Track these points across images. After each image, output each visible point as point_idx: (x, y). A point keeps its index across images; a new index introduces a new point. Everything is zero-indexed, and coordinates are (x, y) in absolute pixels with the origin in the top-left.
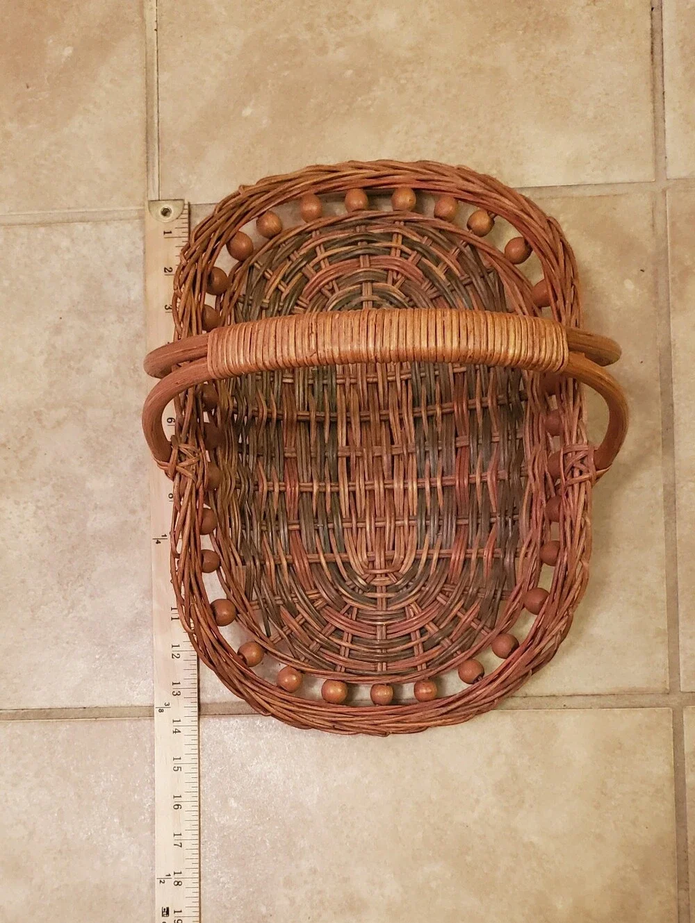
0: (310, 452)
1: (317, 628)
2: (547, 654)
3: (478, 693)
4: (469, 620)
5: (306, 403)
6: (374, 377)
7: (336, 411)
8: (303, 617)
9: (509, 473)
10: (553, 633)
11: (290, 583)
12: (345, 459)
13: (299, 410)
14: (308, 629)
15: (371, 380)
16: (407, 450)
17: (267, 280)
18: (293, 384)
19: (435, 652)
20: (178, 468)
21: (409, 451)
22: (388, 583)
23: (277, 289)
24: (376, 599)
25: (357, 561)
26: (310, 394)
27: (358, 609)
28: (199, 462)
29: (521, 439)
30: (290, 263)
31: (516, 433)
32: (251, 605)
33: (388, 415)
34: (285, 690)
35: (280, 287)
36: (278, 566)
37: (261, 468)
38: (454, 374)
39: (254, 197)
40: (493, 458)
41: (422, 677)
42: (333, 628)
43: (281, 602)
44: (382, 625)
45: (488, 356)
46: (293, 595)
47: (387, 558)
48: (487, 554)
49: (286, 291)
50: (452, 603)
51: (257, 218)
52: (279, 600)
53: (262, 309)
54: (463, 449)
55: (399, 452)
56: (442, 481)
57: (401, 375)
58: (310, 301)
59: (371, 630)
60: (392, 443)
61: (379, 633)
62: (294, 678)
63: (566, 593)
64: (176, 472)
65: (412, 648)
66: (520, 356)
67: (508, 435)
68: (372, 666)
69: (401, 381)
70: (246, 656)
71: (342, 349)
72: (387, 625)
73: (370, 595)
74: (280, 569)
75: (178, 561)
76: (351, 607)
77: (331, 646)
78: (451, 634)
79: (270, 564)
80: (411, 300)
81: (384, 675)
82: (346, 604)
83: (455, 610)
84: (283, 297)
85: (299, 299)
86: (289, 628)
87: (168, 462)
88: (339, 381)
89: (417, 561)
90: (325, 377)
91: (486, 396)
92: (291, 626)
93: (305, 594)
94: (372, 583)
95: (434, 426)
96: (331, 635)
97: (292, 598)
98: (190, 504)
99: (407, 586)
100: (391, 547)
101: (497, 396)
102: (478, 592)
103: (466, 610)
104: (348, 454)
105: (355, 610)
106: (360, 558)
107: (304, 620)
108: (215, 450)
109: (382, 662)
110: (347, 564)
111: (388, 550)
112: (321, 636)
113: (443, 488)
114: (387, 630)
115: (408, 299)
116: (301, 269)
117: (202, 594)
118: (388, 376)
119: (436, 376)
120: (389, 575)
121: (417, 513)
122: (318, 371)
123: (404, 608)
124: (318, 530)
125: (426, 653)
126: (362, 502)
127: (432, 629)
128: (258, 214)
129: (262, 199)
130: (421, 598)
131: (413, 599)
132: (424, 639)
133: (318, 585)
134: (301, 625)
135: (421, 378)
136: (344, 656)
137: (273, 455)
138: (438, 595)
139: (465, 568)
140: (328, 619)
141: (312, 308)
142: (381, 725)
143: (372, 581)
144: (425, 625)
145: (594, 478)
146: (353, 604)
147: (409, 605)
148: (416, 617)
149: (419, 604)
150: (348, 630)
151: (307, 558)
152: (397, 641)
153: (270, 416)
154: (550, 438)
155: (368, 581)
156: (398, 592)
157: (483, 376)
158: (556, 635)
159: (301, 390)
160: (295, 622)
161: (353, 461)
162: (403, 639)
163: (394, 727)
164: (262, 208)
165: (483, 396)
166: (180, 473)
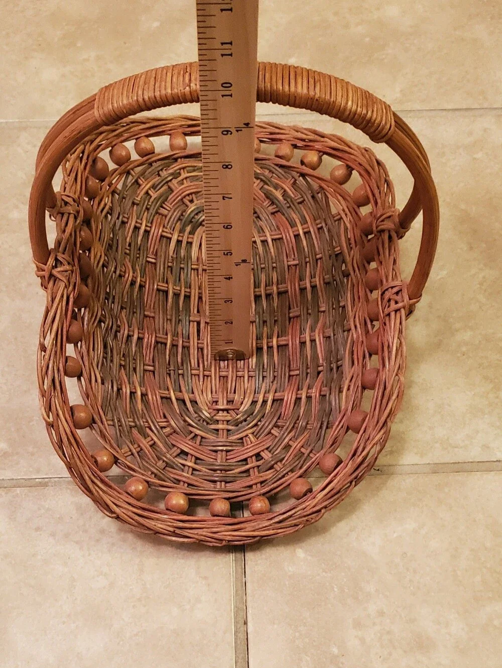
0: (167, 315)
1: (164, 450)
2: (369, 461)
3: (308, 504)
4: (299, 445)
5: (165, 279)
7: (190, 288)
8: (152, 440)
9: (334, 330)
10: (374, 442)
11: (142, 410)
12: (195, 323)
13: (159, 281)
14: (156, 450)
17: (140, 185)
18: (155, 264)
19: (269, 474)
20: (54, 273)
22: (229, 418)
23: (147, 193)
24: (217, 430)
25: (204, 399)
26: (169, 272)
27: (202, 437)
28: (72, 272)
29: (344, 307)
30: (158, 178)
31: (339, 302)
32: (107, 420)
35: (150, 192)
36: (133, 393)
37: (124, 316)
38: (289, 266)
39: (134, 124)
40: (320, 321)
41: (258, 493)
42: (179, 451)
43: (133, 424)
44: (222, 451)
46: (145, 420)
47: (229, 400)
48: (314, 393)
49: (154, 195)
50: (283, 434)
51: (135, 140)
52: (131, 422)
53: (133, 204)
54: (295, 318)
56: (277, 341)
58: (174, 206)
59: (212, 455)
61: (219, 456)
62: (141, 488)
63: (385, 405)
64: (51, 274)
65: (247, 471)
67: (333, 304)
68: (212, 485)
70: (99, 459)
72: (227, 451)
73: (213, 427)
74: (135, 398)
76: (196, 435)
77: (177, 465)
78: (283, 459)
79: (126, 390)
80: (255, 213)
81: (222, 491)
82: (191, 432)
83: (286, 440)
84: (151, 200)
85: (164, 203)
86: (139, 446)
87: (46, 264)
88: (194, 267)
89: (254, 402)
90: (182, 262)
91: (315, 277)
92: (141, 445)
93: (156, 421)
94: (215, 417)
95: (272, 302)
96: (176, 457)
97: (143, 422)
98: (61, 304)
99: (245, 420)
100: (233, 391)
101: (323, 277)
102: (307, 424)
103: (296, 439)
104: (198, 319)
105: (199, 438)
106: (205, 396)
107: (152, 442)
109: (221, 482)
110: (194, 402)
111: (230, 393)
112: (168, 456)
113: (278, 346)
114: (227, 456)
116: (167, 182)
119: (273, 268)
120: (230, 411)
121: (256, 366)
122: (177, 257)
123: (242, 439)
124: (170, 375)
125: (261, 475)
126: (208, 355)
127: (266, 455)
128: (136, 137)
130: (258, 430)
131: (251, 431)
132: (259, 463)
133: (167, 415)
134: (151, 446)
135: (262, 268)
136: (188, 473)
137: (135, 310)
138: (272, 428)
139: (296, 406)
140: (174, 443)
141: (174, 211)
142: (218, 534)
143: (215, 415)
144: (260, 452)
145: (407, 307)
146: (198, 432)
147: (247, 436)
148: (253, 444)
149: (255, 436)
150: (191, 452)
151: (159, 392)
152: (234, 464)
153: (134, 279)
154: (369, 293)
155: (212, 415)
156: (237, 426)
157: (312, 264)
158: (377, 444)
159: (162, 268)
160: (144, 442)
161: (202, 325)
162: (240, 463)
163: (229, 535)
164: (140, 133)
165: (312, 278)
166: (55, 277)
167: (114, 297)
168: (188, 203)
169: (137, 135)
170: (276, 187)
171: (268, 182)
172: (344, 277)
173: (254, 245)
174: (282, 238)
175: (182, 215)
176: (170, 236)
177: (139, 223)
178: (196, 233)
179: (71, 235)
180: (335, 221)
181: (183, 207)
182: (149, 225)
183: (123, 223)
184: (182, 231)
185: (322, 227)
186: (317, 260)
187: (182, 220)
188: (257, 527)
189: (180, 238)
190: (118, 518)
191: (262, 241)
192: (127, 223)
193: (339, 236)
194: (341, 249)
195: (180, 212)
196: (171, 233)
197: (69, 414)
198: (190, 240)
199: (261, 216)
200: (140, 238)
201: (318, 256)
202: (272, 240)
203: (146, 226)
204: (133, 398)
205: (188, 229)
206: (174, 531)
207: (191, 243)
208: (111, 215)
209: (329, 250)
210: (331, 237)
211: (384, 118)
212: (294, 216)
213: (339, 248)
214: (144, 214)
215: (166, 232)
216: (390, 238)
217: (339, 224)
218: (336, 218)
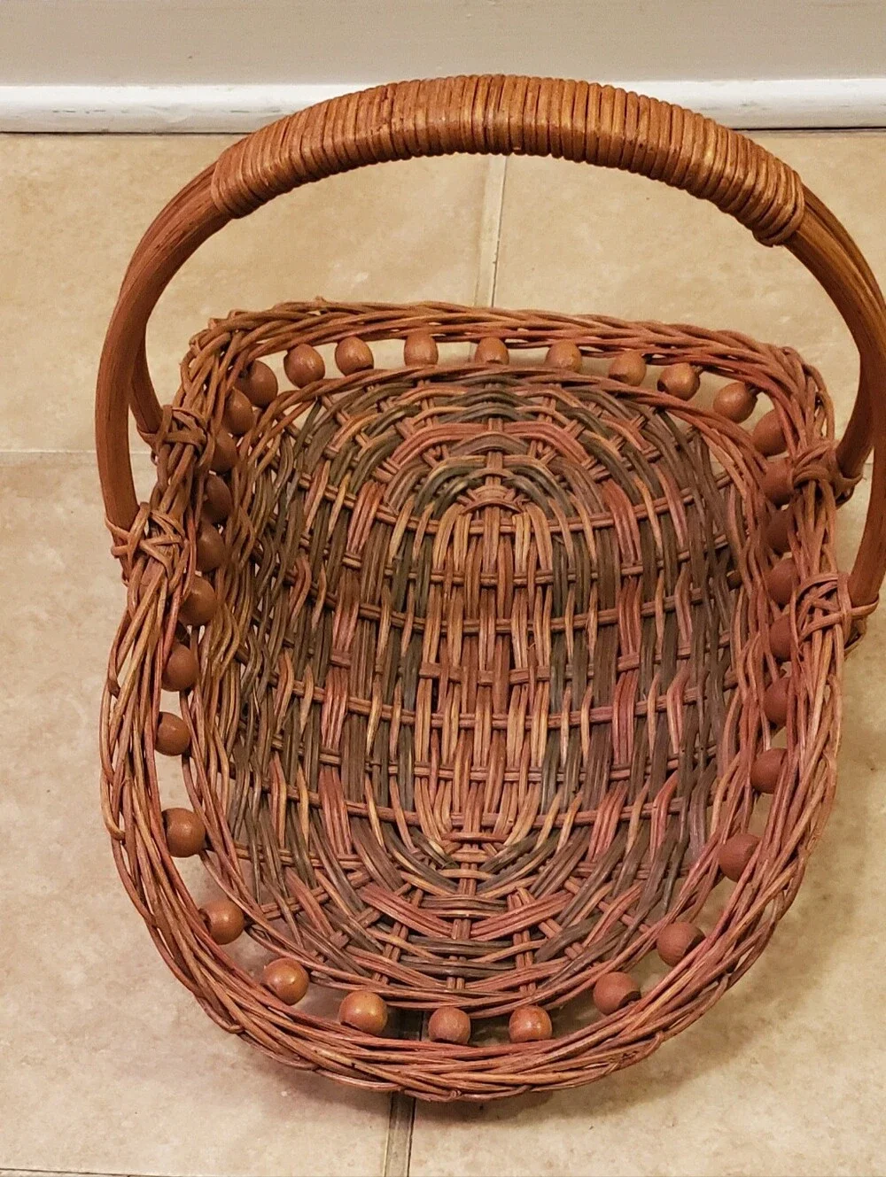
0: (375, 664)
1: (346, 912)
2: (761, 932)
3: (628, 1021)
4: (618, 910)
5: (378, 597)
6: (493, 578)
7: (425, 616)
8: (325, 892)
9: (704, 688)
10: (769, 892)
11: (310, 836)
12: (430, 681)
13: (365, 601)
14: (330, 911)
15: (486, 581)
16: (536, 673)
17: (340, 426)
18: (358, 570)
19: (555, 967)
20: (145, 545)
21: (539, 676)
22: (482, 858)
23: (354, 441)
24: (456, 880)
25: (434, 822)
26: (386, 587)
27: (426, 893)
28: (181, 549)
29: (727, 647)
30: (376, 415)
31: (718, 637)
32: (236, 847)
33: (509, 625)
34: (273, 993)
35: (359, 438)
36: (292, 803)
37: (288, 662)
38: (623, 578)
39: (335, 314)
40: (679, 675)
41: (529, 1000)
42: (376, 916)
43: (288, 859)
44: (462, 918)
46: (312, 854)
47: (484, 823)
48: (657, 809)
49: (366, 443)
50: (588, 889)
51: (337, 342)
52: (286, 855)
53: (325, 457)
54: (629, 672)
55: (524, 677)
56: (590, 714)
57: (536, 576)
58: (404, 466)
59: (442, 927)
60: (512, 666)
61: (456, 930)
62: (293, 978)
64: (139, 552)
65: (511, 959)
67: (706, 642)
68: (438, 984)
69: (536, 586)
72: (474, 920)
73: (447, 873)
74: (296, 811)
75: (116, 701)
76: (414, 888)
77: (369, 942)
78: (586, 936)
79: (280, 796)
80: (563, 479)
81: (456, 995)
82: (404, 882)
83: (594, 901)
84: (363, 451)
85: (385, 461)
86: (298, 902)
87: (129, 531)
88: (435, 578)
89: (535, 830)
90: (414, 569)
91: (672, 594)
92: (302, 899)
93: (335, 857)
95: (584, 642)
96: (369, 926)
97: (310, 858)
98: (153, 606)
99: (513, 862)
100: (494, 808)
101: (690, 592)
102: (639, 869)
103: (615, 898)
104: (437, 674)
105: (418, 894)
106: (437, 816)
107: (325, 896)
109: (456, 977)
110: (414, 827)
111: (489, 811)
112: (355, 924)
113: (591, 725)
114: (471, 929)
115: (558, 477)
116: (394, 422)
118: (514, 578)
119: (592, 581)
120: (484, 845)
121: (543, 763)
122: (403, 560)
123: (504, 897)
124: (371, 775)
125: (537, 965)
126: (451, 742)
127: (551, 929)
128: (339, 337)
130: (538, 882)
131: (524, 882)
132: (535, 944)
133: (358, 847)
134: (322, 904)
135: (570, 582)
136: (390, 958)
137: (311, 651)
138: (568, 878)
139: (618, 836)
140: (369, 900)
141: (405, 474)
142: (443, 1075)
143: (454, 852)
144: (538, 923)
145: (847, 621)
146: (417, 882)
147: (513, 892)
148: (525, 907)
149: (533, 894)
150: (401, 919)
151: (345, 803)
152: (486, 944)
153: (314, 592)
154: (775, 609)
155: (448, 851)
156: (497, 873)
157: (669, 573)
158: (775, 898)
159: (372, 579)
160: (308, 894)
161: (443, 685)
162: (497, 944)
163: (465, 1080)
164: (346, 331)
165: (667, 596)
166: (146, 554)
167: (271, 622)
168: (433, 462)
169: (340, 332)
170: (609, 433)
171: (591, 423)
172: (730, 589)
173: (557, 538)
174: (613, 526)
175: (418, 482)
176: (392, 519)
177: (331, 492)
178: (445, 516)
179: (184, 481)
180: (720, 488)
181: (423, 468)
182: (353, 498)
183: (301, 490)
184: (417, 512)
185: (692, 502)
186: (680, 564)
187: (417, 492)
188: (522, 1066)
189: (412, 526)
190: (242, 1033)
191: (575, 533)
192: (309, 490)
193: (724, 514)
194: (727, 540)
195: (414, 477)
196: (394, 516)
197: (157, 821)
198: (431, 529)
199: (574, 485)
200: (333, 520)
201: (682, 556)
202: (594, 529)
203: (346, 498)
204: (293, 809)
206: (353, 1064)
207: (433, 536)
208: (276, 471)
209: (703, 543)
210: (711, 518)
212: (639, 483)
213: (723, 537)
214: (343, 477)
215: (385, 513)
216: (819, 495)
217: (727, 493)
218: (720, 483)
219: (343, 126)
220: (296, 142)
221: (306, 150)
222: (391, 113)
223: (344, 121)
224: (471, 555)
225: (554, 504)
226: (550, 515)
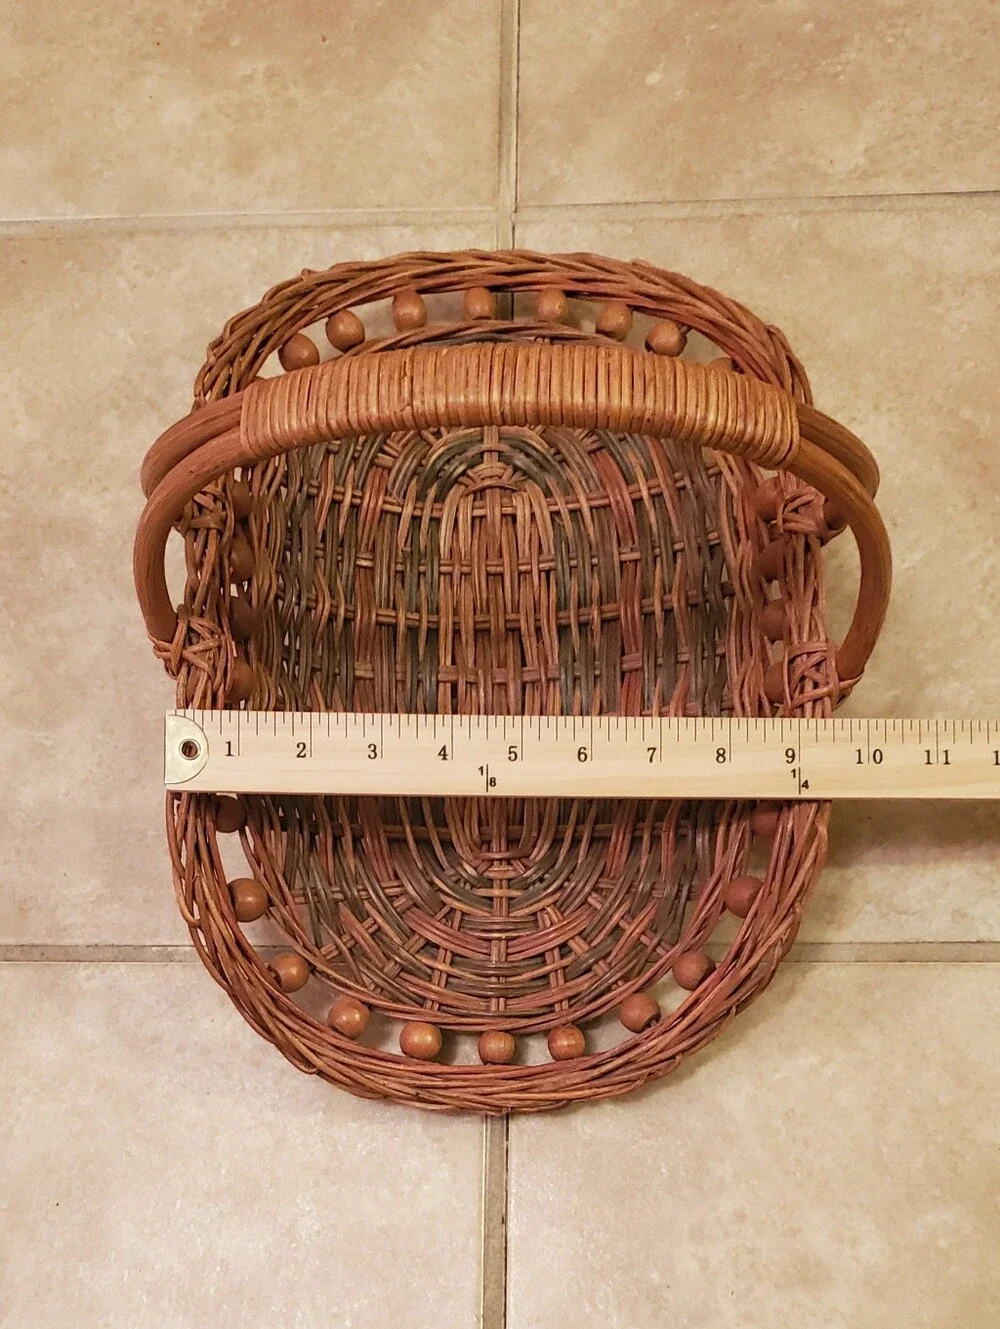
0: (396, 672)
1: (397, 940)
2: (762, 975)
3: (651, 1044)
4: (637, 931)
5: (392, 598)
6: (498, 565)
7: (438, 613)
8: (375, 922)
10: (770, 942)
11: (356, 867)
12: (449, 685)
13: (381, 606)
14: (382, 940)
15: (492, 569)
16: (546, 674)
18: (372, 569)
19: (583, 984)
20: (187, 654)
21: (549, 676)
22: (512, 874)
24: (491, 899)
25: (465, 838)
26: (399, 585)
27: (463, 914)
28: (219, 648)
29: (723, 656)
31: (715, 650)
32: (293, 897)
33: (518, 621)
34: (342, 1034)
36: (337, 839)
37: (317, 688)
38: (622, 563)
39: (323, 287)
40: (679, 683)
41: (563, 1020)
42: (422, 942)
43: (340, 896)
44: (500, 939)
45: (677, 422)
46: (360, 887)
47: (511, 838)
48: (666, 829)
50: (610, 906)
51: (326, 319)
52: (337, 892)
53: (328, 452)
54: (634, 673)
55: (535, 677)
57: (539, 563)
58: (404, 446)
59: (482, 947)
60: (524, 664)
61: (494, 951)
62: (357, 1016)
63: (792, 878)
64: (182, 660)
65: (545, 976)
66: (725, 427)
67: (704, 650)
68: (483, 1004)
69: (540, 571)
70: (282, 973)
71: (451, 400)
72: (508, 940)
73: (482, 892)
74: (342, 846)
75: (178, 806)
76: (453, 910)
77: (419, 969)
78: (609, 954)
79: (326, 835)
80: (558, 452)
81: (498, 1016)
82: (444, 904)
83: (616, 917)
84: (363, 439)
85: (385, 443)
86: (352, 937)
87: (171, 642)
88: (443, 569)
89: (557, 842)
90: (423, 561)
91: (670, 592)
92: (355, 934)
93: (381, 887)
94: (486, 874)
95: (589, 638)
96: (418, 952)
97: (359, 891)
99: (541, 880)
100: (518, 821)
101: (686, 592)
102: (652, 888)
103: (634, 918)
104: (454, 678)
105: (458, 914)
106: (468, 834)
107: (375, 927)
108: (246, 643)
109: (498, 998)
110: (448, 845)
111: (513, 824)
112: (404, 953)
114: (507, 947)
115: (553, 451)
117: (215, 865)
118: (519, 565)
119: (593, 566)
120: (512, 861)
122: (412, 552)
123: (534, 914)
125: (569, 984)
127: (578, 946)
128: (330, 311)
129: (335, 292)
130: (562, 899)
131: (550, 900)
132: (566, 962)
133: (400, 873)
134: (372, 935)
135: (571, 568)
136: (439, 985)
137: (337, 670)
138: (589, 894)
139: (633, 852)
140: (413, 926)
141: (405, 459)
142: (494, 1096)
143: (487, 870)
144: (567, 941)
145: (836, 694)
146: (456, 905)
147: (544, 909)
148: (554, 928)
149: (559, 909)
150: (445, 944)
151: (385, 831)
152: (523, 964)
153: (334, 611)
154: (768, 645)
155: (480, 870)
156: (527, 889)
157: (664, 561)
158: (776, 945)
159: (385, 578)
160: (362, 930)
161: (461, 688)
162: (533, 961)
163: (514, 1099)
164: (335, 304)
165: (665, 593)
166: (189, 662)
167: (298, 652)
168: (431, 439)
169: (330, 308)
172: (724, 597)
173: (557, 519)
174: (609, 505)
175: (420, 465)
176: (399, 509)
177: (340, 493)
178: (448, 500)
180: (710, 477)
181: (420, 449)
182: (358, 493)
183: (310, 497)
184: (421, 497)
185: (684, 488)
186: (675, 553)
187: (419, 474)
188: (563, 1085)
189: (417, 513)
190: (320, 1073)
191: (571, 512)
192: (318, 495)
193: (716, 510)
194: (718, 538)
195: (415, 461)
196: (399, 505)
197: (226, 902)
198: (436, 514)
199: (569, 459)
200: (342, 522)
201: (677, 547)
202: (591, 508)
203: (353, 496)
204: (339, 846)
205: (432, 492)
206: (418, 1094)
207: (438, 521)
208: (286, 486)
209: (696, 537)
210: (703, 510)
211: (778, 432)
212: (633, 460)
213: (715, 534)
214: (347, 472)
215: (391, 504)
216: (808, 548)
217: (718, 483)
218: (711, 472)
219: (367, 401)
220: (322, 412)
221: (333, 423)
222: (412, 392)
223: (367, 395)
224: (476, 542)
225: (551, 481)
226: (548, 493)
